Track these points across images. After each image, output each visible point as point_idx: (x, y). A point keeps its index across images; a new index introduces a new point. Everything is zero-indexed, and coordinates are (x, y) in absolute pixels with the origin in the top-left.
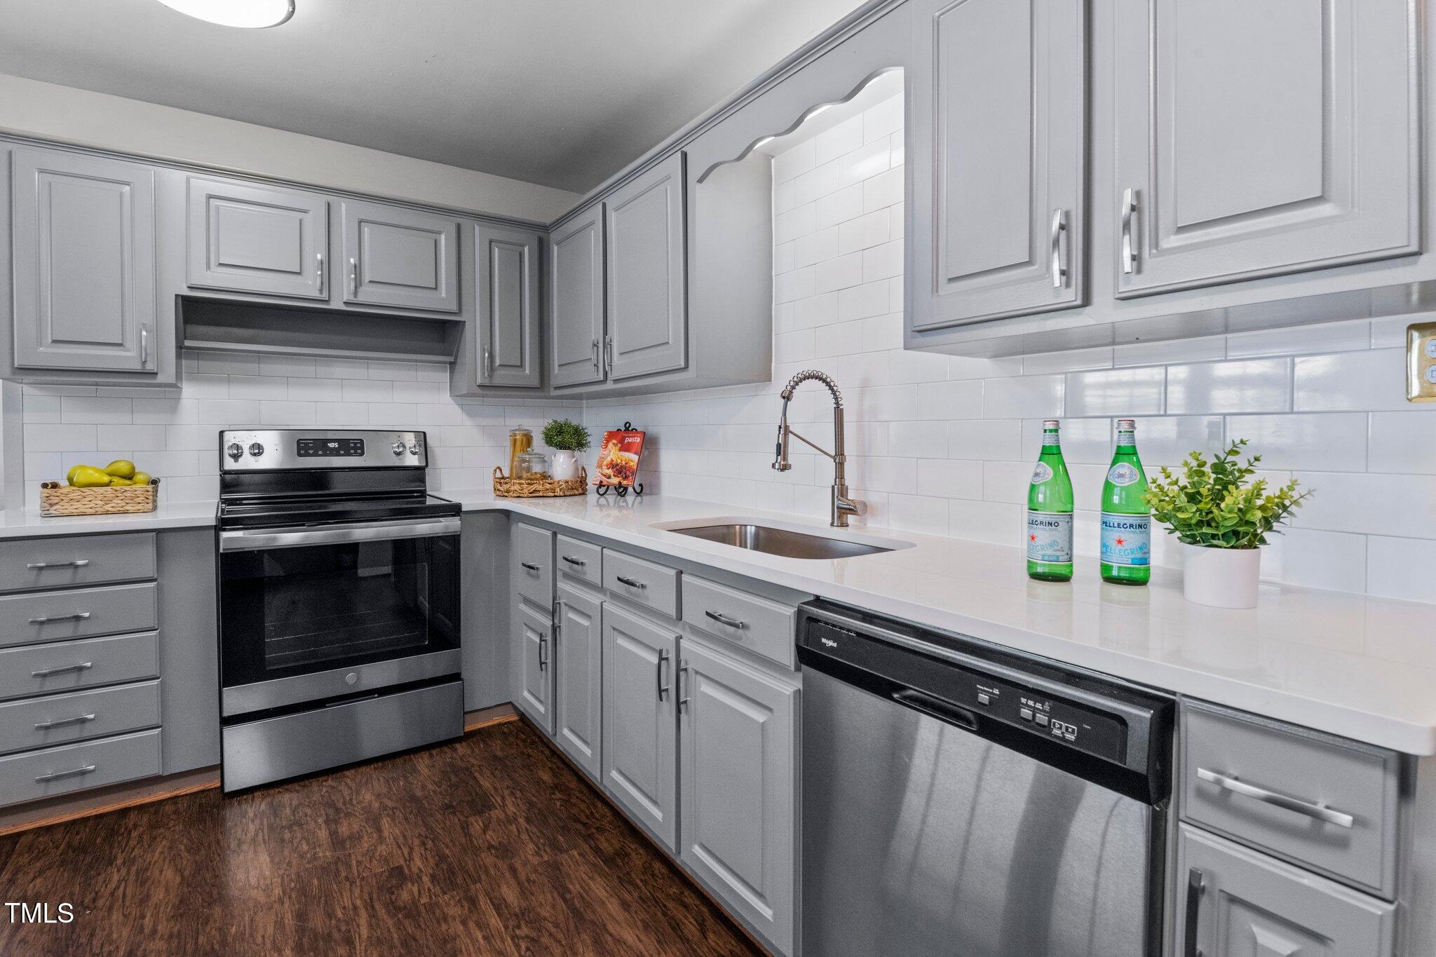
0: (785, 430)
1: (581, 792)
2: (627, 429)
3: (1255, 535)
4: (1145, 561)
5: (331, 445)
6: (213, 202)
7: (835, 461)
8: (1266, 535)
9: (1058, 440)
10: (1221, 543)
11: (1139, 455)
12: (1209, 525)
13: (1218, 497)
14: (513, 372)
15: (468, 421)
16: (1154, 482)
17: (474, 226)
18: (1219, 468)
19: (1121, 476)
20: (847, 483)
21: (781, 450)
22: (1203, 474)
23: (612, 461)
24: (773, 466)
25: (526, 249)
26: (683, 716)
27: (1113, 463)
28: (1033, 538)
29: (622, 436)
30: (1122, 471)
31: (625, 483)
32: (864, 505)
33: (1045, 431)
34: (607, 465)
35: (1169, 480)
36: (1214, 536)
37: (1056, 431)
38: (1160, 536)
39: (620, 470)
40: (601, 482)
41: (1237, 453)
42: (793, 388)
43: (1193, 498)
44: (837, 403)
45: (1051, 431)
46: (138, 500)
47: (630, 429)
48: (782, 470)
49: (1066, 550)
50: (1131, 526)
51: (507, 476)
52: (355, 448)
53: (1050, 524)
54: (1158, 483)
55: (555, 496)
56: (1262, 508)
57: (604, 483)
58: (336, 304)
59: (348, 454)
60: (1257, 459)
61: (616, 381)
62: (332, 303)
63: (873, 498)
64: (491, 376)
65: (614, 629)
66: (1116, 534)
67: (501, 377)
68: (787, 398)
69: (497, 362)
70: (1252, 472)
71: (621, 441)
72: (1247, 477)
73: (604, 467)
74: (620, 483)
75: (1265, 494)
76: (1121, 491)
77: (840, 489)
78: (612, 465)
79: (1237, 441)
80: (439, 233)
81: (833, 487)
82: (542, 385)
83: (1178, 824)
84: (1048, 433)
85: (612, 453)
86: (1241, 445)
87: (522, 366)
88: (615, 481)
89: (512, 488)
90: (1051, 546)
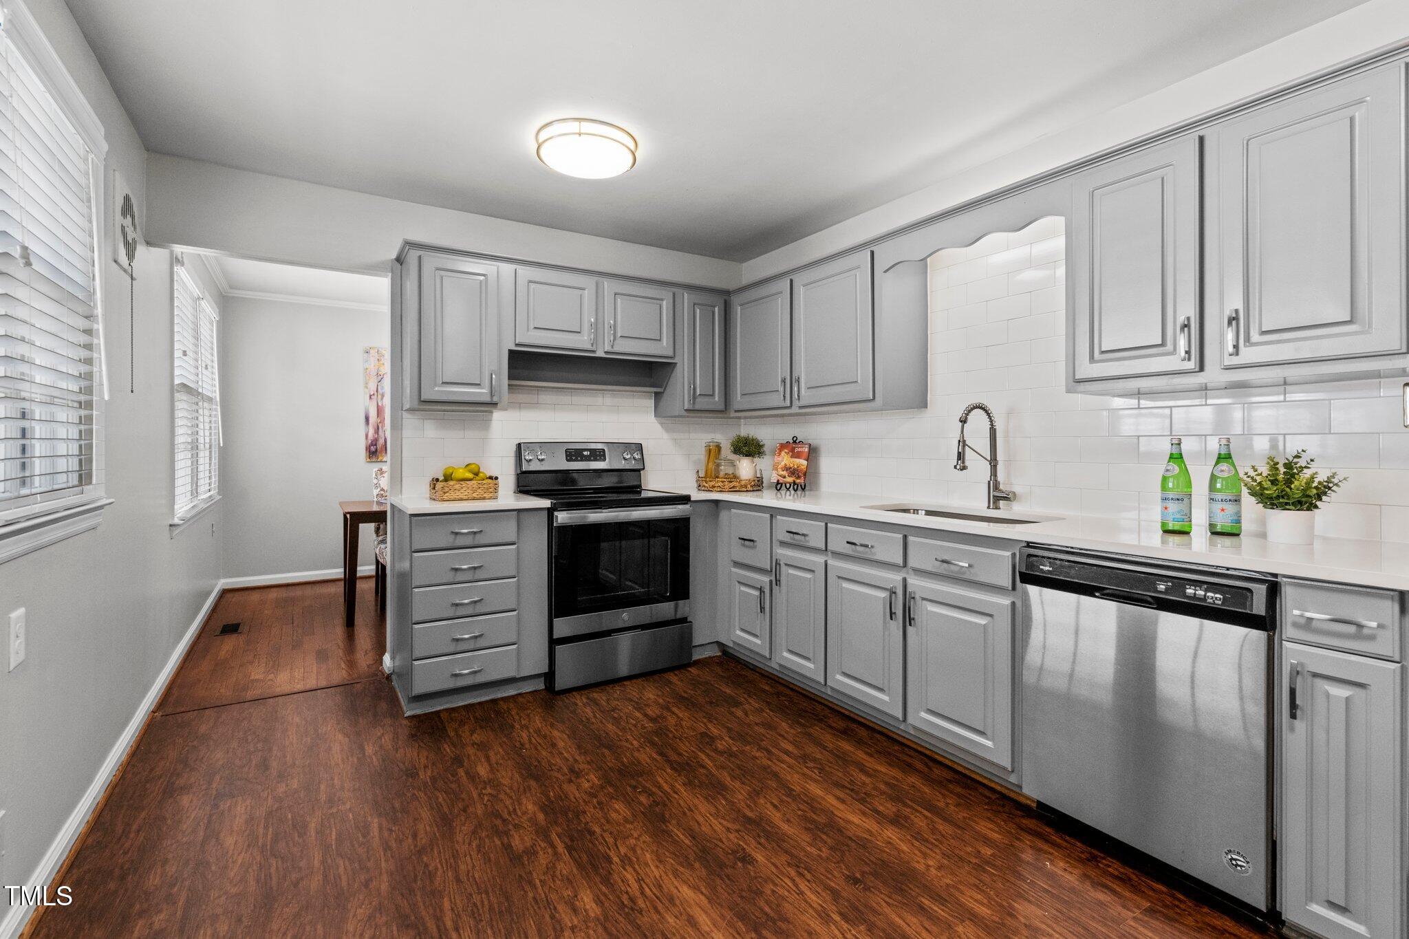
0: (962, 443)
1: (797, 696)
2: (795, 442)
3: (1311, 504)
4: (1238, 521)
5: (585, 453)
6: (532, 286)
7: (990, 464)
8: (1318, 503)
9: (1180, 450)
10: (1291, 507)
11: (1234, 459)
12: (1283, 497)
13: (1288, 482)
14: (706, 399)
15: (665, 435)
16: (1246, 474)
17: (683, 294)
18: (1288, 466)
19: (1222, 471)
20: (999, 479)
21: (961, 456)
22: (1277, 469)
23: (786, 465)
24: (955, 467)
25: (716, 309)
26: (910, 629)
27: (1217, 463)
28: (1166, 508)
29: (792, 446)
30: (1223, 468)
31: (798, 481)
32: (1014, 493)
33: (1172, 444)
34: (782, 468)
35: (1256, 473)
36: (1287, 504)
37: (1179, 444)
38: (1249, 504)
39: (793, 472)
40: (778, 481)
41: (1300, 457)
42: (967, 414)
43: (1274, 482)
44: (992, 425)
45: (1176, 444)
46: (491, 490)
47: (797, 441)
48: (961, 470)
49: (1188, 515)
50: (1230, 500)
51: (703, 476)
52: (600, 456)
53: (1178, 500)
54: (1249, 474)
55: (747, 491)
56: (1316, 488)
57: (781, 481)
58: (600, 354)
59: (595, 460)
60: (1312, 460)
61: (801, 407)
62: (597, 352)
63: (1017, 489)
64: (694, 403)
65: (839, 577)
66: (1218, 506)
67: (702, 403)
68: (963, 421)
69: (698, 393)
70: (1309, 468)
71: (793, 450)
72: (1305, 471)
73: (779, 470)
74: (794, 482)
75: (1316, 480)
76: (1222, 480)
77: (994, 484)
78: (786, 468)
79: (1300, 451)
80: (662, 300)
81: (989, 483)
82: (725, 410)
83: (1281, 643)
84: (1174, 446)
85: (785, 459)
86: (1302, 453)
87: (713, 395)
88: (790, 480)
89: (716, 485)
90: (1179, 512)
